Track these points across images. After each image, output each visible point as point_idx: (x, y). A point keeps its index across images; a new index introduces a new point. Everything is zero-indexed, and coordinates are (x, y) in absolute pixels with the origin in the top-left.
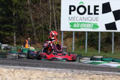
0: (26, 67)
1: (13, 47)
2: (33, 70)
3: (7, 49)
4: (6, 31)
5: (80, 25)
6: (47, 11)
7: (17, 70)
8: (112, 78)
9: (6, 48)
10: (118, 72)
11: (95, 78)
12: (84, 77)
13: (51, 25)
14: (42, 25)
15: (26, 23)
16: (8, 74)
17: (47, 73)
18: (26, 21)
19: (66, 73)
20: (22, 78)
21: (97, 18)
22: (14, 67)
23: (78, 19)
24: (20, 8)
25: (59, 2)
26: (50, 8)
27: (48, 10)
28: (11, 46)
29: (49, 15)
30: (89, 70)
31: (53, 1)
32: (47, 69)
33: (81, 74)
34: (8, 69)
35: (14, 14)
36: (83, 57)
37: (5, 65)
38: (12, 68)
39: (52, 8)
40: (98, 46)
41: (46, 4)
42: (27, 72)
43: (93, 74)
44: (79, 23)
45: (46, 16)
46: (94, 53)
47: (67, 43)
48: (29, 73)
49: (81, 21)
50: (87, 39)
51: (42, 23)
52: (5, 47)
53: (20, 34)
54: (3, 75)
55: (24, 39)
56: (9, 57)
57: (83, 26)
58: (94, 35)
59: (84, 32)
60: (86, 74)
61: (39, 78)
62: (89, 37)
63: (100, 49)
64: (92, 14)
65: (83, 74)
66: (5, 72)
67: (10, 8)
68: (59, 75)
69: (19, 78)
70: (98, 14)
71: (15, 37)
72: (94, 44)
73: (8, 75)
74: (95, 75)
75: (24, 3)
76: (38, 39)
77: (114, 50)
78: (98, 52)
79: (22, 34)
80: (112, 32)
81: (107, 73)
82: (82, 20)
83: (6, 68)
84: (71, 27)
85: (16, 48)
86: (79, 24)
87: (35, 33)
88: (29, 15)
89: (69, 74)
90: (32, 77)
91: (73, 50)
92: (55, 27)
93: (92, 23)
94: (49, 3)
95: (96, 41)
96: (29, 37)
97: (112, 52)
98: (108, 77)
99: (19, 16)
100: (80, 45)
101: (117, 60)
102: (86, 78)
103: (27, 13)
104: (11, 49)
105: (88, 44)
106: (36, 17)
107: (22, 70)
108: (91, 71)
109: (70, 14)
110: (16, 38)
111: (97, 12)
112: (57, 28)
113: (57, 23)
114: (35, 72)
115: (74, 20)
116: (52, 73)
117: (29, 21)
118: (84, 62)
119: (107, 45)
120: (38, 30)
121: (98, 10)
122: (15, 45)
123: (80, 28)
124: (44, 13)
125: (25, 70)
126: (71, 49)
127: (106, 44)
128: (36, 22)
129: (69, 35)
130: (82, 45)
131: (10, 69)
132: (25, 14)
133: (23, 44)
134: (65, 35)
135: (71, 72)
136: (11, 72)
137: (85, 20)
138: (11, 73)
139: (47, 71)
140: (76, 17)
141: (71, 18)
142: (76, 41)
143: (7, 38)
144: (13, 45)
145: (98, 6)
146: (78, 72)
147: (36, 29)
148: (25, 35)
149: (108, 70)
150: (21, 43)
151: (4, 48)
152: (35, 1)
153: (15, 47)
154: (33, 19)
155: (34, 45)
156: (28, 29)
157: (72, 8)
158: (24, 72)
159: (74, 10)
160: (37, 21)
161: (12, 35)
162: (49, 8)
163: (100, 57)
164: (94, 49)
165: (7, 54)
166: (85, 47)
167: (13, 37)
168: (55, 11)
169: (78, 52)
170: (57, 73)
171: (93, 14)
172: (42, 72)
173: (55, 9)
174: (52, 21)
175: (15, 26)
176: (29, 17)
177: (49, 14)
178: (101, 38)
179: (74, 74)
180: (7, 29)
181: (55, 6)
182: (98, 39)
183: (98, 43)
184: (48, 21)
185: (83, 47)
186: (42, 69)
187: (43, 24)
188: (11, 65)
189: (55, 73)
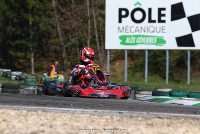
0: (47, 108)
1: (30, 77)
2: (58, 113)
3: (21, 79)
4: (18, 51)
5: (136, 40)
6: (84, 18)
7: (32, 112)
8: (182, 123)
9: (18, 78)
10: (192, 114)
11: (156, 124)
12: (138, 122)
13: (91, 40)
14: (75, 40)
15: (49, 38)
16: (17, 118)
17: (79, 117)
18: (50, 33)
19: (111, 116)
20: (39, 125)
21: (164, 28)
22: (28, 107)
23: (133, 30)
24: (40, 13)
25: (103, 3)
26: (89, 13)
27: (85, 15)
28: (26, 75)
29: (86, 24)
30: (148, 110)
31: (93, 1)
32: (81, 110)
33: (134, 117)
34: (18, 110)
35: (31, 23)
36: (141, 91)
37: (14, 105)
38: (24, 109)
39: (91, 13)
40: (165, 73)
41: (81, 6)
42: (48, 115)
43: (154, 118)
44: (134, 36)
45: (81, 26)
46: (158, 84)
47: (115, 69)
48: (50, 117)
49: (137, 33)
50: (148, 62)
51: (75, 37)
52: (17, 76)
53: (41, 56)
54: (9, 120)
55: (47, 63)
56: (23, 91)
57: (141, 41)
58: (159, 54)
59: (142, 51)
60: (142, 117)
61: (66, 124)
62: (150, 59)
63: (169, 78)
64: (154, 21)
65: (137, 117)
66: (12, 116)
67: (25, 14)
68: (99, 120)
69: (35, 125)
70: (164, 21)
71: (32, 60)
72: (158, 69)
73: (17, 121)
74: (155, 119)
75: (47, 5)
76: (69, 63)
77: (191, 79)
78: (165, 83)
79: (43, 55)
80: (187, 50)
81: (175, 116)
82: (138, 31)
83: (15, 110)
84: (121, 43)
85: (34, 77)
86: (135, 38)
87: (65, 53)
88: (55, 25)
89: (115, 117)
90: (55, 123)
91: (126, 80)
92: (96, 44)
93: (155, 37)
94: (87, 5)
95: (162, 65)
96: (55, 59)
97: (187, 82)
98: (176, 121)
99: (38, 27)
100: (137, 71)
101: (195, 95)
102: (142, 123)
103: (52, 21)
104: (27, 80)
105: (149, 70)
106: (66, 27)
107: (40, 112)
108: (150, 113)
109: (120, 21)
110: (34, 61)
111: (163, 18)
112: (100, 45)
113: (99, 37)
114: (60, 115)
115: (127, 31)
116: (88, 117)
117: (55, 34)
118: (142, 99)
119: (179, 70)
120: (69, 49)
121: (164, 15)
122: (33, 72)
123: (135, 44)
124: (79, 21)
125: (45, 113)
126: (123, 78)
127: (178, 68)
128: (65, 36)
129: (118, 55)
130: (140, 71)
131: (21, 111)
132: (47, 23)
133: (45, 71)
134: (112, 56)
135: (119, 114)
136: (23, 115)
137: (144, 31)
138: (22, 117)
139: (79, 114)
140: (130, 27)
141: (121, 28)
142: (131, 65)
143: (21, 61)
144: (30, 73)
145: (164, 9)
146: (129, 114)
147: (66, 46)
148: (49, 56)
149: (179, 111)
150: (43, 69)
151: (16, 78)
152: (64, 1)
153: (33, 75)
154: (61, 31)
155: (63, 72)
156: (53, 46)
157: (124, 13)
158: (43, 115)
159: (126, 16)
160: (67, 34)
161: (28, 57)
162: (87, 12)
163: (168, 90)
164: (159, 78)
165: (20, 88)
166: (144, 75)
167: (29, 60)
168: (96, 18)
169: (133, 82)
170: (96, 117)
171: (157, 21)
172: (72, 115)
173: (97, 14)
174: (91, 34)
175: (33, 43)
176: (54, 27)
177: (87, 22)
178: (169, 59)
179: (123, 117)
180: (20, 46)
181: (96, 9)
182: (165, 61)
183: (165, 67)
184: (85, 34)
185: (141, 74)
186: (73, 111)
187: (77, 38)
188: (24, 105)
189: (93, 117)
